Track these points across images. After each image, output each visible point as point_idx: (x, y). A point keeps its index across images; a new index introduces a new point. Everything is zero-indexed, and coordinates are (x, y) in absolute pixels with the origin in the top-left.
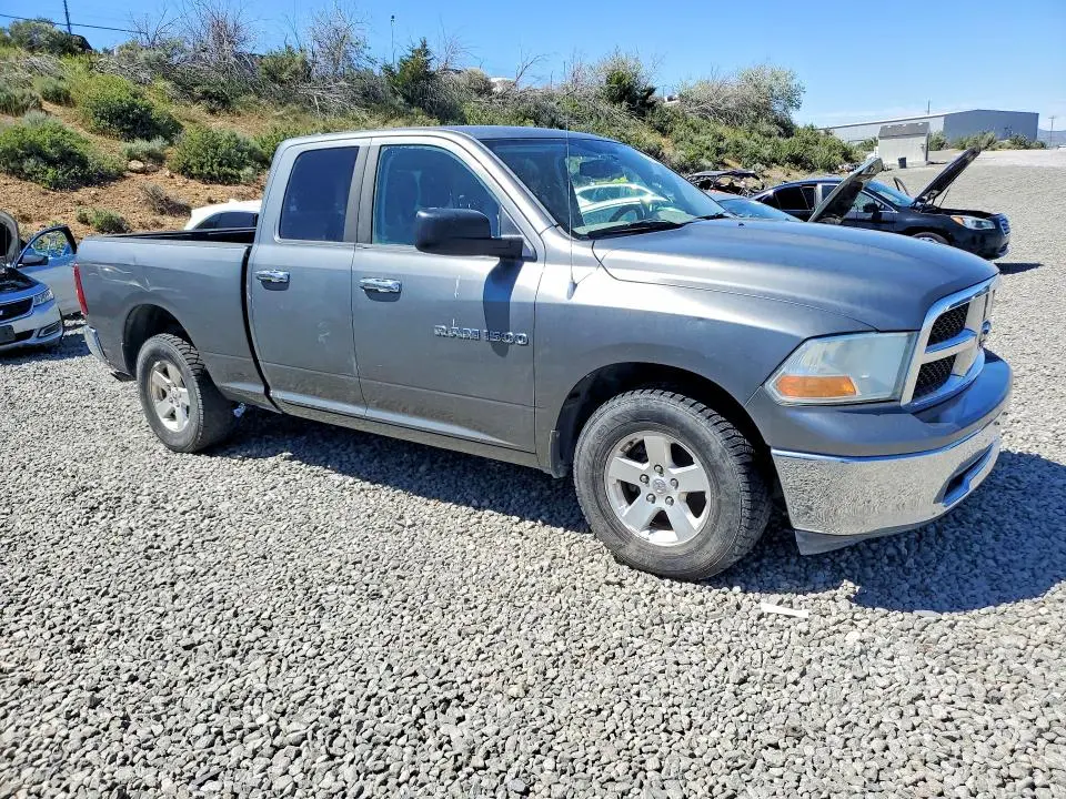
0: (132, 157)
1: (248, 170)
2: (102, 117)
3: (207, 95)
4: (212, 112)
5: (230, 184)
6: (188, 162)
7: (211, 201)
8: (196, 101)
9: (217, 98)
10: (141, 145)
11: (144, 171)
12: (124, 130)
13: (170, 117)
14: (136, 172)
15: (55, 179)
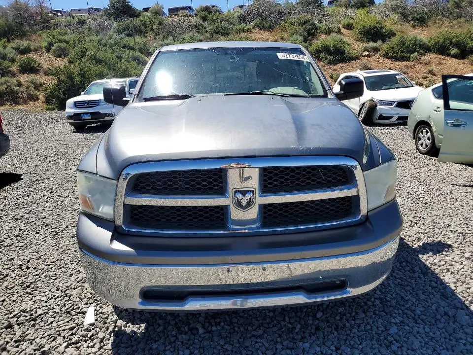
0: (365, 50)
1: (416, 54)
2: (361, 34)
3: (414, 19)
4: (414, 27)
5: (404, 61)
6: (388, 51)
7: (390, 69)
8: (408, 21)
9: (418, 20)
10: (371, 44)
11: (368, 56)
12: (368, 38)
13: (392, 31)
14: (365, 56)
15: (330, 60)
